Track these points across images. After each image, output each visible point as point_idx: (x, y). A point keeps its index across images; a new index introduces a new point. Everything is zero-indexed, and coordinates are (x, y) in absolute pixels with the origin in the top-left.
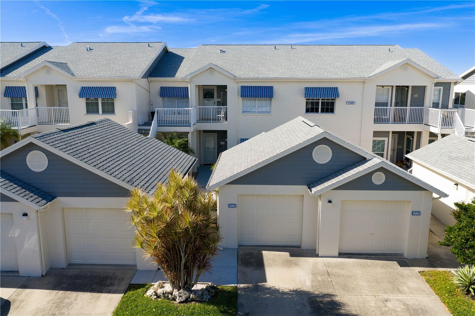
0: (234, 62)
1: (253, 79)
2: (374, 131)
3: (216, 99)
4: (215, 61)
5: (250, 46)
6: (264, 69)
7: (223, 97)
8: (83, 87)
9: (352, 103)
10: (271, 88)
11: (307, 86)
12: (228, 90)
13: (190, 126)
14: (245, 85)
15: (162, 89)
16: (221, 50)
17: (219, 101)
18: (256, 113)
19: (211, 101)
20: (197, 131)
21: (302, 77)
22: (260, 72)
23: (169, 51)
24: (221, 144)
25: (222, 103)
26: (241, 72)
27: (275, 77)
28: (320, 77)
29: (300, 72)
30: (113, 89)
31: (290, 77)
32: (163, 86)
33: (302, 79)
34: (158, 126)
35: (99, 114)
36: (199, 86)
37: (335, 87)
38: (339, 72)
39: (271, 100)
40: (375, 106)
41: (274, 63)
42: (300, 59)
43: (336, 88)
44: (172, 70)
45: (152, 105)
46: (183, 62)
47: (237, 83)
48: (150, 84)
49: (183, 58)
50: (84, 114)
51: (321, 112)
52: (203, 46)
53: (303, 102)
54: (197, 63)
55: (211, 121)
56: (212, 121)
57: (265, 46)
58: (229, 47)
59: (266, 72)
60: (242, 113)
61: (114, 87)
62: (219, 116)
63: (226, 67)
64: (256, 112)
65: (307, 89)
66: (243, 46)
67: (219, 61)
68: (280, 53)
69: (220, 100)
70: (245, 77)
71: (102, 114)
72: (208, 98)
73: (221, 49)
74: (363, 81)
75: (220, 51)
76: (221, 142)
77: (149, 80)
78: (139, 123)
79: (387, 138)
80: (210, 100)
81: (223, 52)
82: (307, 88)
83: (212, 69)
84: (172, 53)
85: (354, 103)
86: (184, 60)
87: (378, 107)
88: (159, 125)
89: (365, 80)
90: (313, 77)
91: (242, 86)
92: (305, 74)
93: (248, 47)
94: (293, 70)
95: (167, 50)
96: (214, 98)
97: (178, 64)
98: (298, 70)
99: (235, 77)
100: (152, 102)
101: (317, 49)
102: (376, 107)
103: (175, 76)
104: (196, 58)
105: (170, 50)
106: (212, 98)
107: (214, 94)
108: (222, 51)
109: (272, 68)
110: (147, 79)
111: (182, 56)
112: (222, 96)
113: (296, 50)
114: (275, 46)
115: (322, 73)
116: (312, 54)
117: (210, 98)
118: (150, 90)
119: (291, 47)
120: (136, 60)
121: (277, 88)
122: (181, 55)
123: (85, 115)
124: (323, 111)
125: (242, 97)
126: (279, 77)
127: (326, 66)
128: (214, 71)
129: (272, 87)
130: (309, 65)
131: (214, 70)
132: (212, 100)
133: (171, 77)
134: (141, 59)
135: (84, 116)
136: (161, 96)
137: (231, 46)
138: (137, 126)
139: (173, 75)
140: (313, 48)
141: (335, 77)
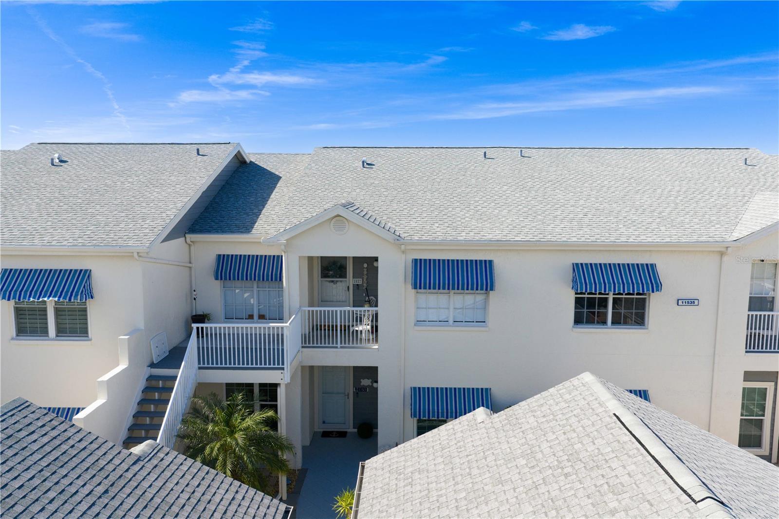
0: (395, 193)
1: (443, 243)
2: (745, 372)
3: (350, 280)
4: (350, 190)
5: (428, 151)
6: (467, 215)
7: (367, 275)
8: (6, 270)
9: (691, 302)
10: (488, 265)
11: (579, 261)
12: (381, 265)
13: (283, 369)
14: (423, 258)
15: (221, 259)
16: (363, 162)
17: (357, 285)
18: (450, 326)
19: (339, 284)
20: (303, 368)
21: (564, 239)
22: (459, 223)
23: (248, 161)
24: (362, 384)
25: (366, 289)
26: (413, 224)
27: (499, 237)
28: (612, 239)
29: (557, 222)
30: (84, 275)
31: (536, 238)
32: (222, 253)
33: (565, 244)
34: (200, 368)
35: (48, 336)
36: (310, 259)
37: (649, 262)
38: (654, 225)
39: (487, 294)
40: (750, 310)
41: (489, 197)
42: (547, 184)
43: (652, 265)
44: (248, 211)
45: (195, 299)
46: (276, 190)
47: (403, 252)
48: (192, 248)
49: (279, 178)
50: (10, 338)
51: (614, 322)
52: (324, 151)
53: (568, 299)
54: (306, 194)
55: (337, 343)
56: (341, 343)
57: (462, 150)
58: (382, 152)
59: (474, 222)
60: (415, 325)
61: (86, 271)
62: (357, 329)
63: (377, 209)
64: (451, 321)
65: (577, 267)
66: (411, 151)
67: (358, 191)
68: (499, 170)
69: (359, 281)
70: (424, 238)
71: (57, 336)
72: (333, 277)
73: (364, 159)
74: (722, 252)
75: (361, 163)
76: (362, 380)
77: (188, 240)
78: (152, 359)
79: (773, 384)
80: (337, 281)
81: (368, 166)
82: (577, 264)
83: (341, 218)
84: (256, 164)
85: (696, 302)
86: (278, 185)
87: (754, 313)
88: (202, 365)
89: (727, 247)
90: (593, 239)
91: (416, 260)
92: (572, 228)
93: (422, 152)
94: (540, 217)
95: (244, 158)
96: (346, 277)
97: (265, 195)
98: (551, 217)
99: (399, 238)
100: (195, 293)
101: (579, 158)
102: (751, 313)
103: (254, 231)
104: (306, 181)
105: (250, 158)
106: (341, 277)
107: (346, 268)
108: (365, 164)
109: (485, 209)
110: (182, 239)
111: (277, 173)
112: (365, 273)
113: (531, 160)
114: (483, 150)
115: (613, 226)
116: (573, 172)
117: (336, 277)
118: (190, 263)
119: (520, 154)
120: (158, 193)
121: (503, 266)
122: (273, 171)
123: (13, 339)
124: (616, 322)
125: (415, 288)
126: (508, 238)
127: (614, 205)
128: (346, 222)
129: (491, 262)
130: (572, 202)
131: (345, 220)
132: (341, 281)
133: (242, 232)
134: (169, 190)
135: (10, 342)
136: (217, 279)
137: (384, 149)
138: (146, 368)
139: (247, 228)
140: (569, 156)
141: (650, 240)
